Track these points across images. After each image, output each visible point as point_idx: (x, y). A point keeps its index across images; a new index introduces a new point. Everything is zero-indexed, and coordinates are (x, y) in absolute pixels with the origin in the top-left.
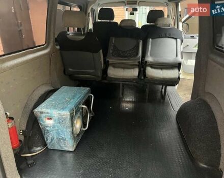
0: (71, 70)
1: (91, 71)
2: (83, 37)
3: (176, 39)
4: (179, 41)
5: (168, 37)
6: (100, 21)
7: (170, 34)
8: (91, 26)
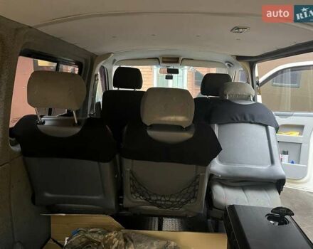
0: (48, 195)
1: (95, 197)
2: (78, 130)
3: (266, 126)
4: (271, 129)
5: (251, 123)
6: (116, 89)
7: (253, 117)
8: (99, 98)
